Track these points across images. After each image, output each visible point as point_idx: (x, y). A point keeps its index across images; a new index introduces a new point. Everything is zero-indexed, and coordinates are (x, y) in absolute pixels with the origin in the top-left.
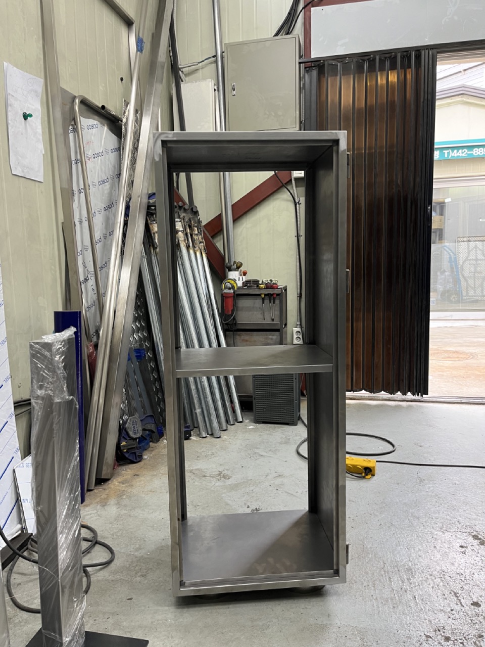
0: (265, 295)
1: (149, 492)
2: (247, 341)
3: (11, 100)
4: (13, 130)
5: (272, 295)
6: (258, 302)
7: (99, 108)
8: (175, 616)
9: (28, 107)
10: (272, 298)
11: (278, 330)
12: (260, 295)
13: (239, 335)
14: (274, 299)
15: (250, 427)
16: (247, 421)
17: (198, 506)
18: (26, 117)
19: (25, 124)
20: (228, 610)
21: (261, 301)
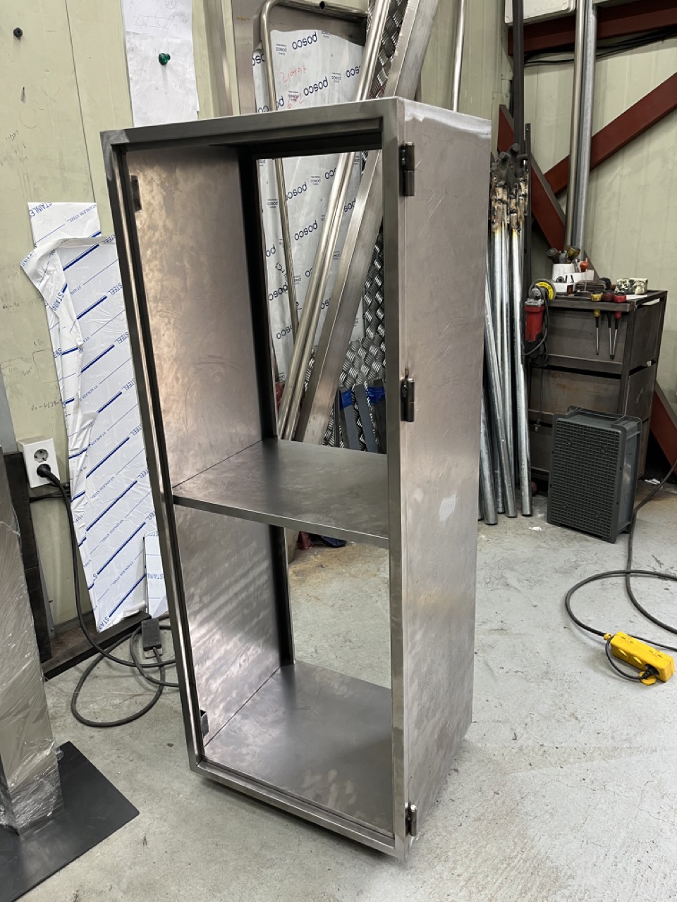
0: (602, 312)
1: (313, 599)
2: (564, 387)
3: (132, 42)
4: (138, 87)
5: (614, 313)
6: (589, 324)
7: (316, 7)
8: (192, 793)
9: (169, 43)
10: (613, 319)
11: (618, 377)
12: (592, 311)
13: (553, 376)
14: (617, 320)
15: (535, 528)
16: (540, 516)
17: (350, 641)
18: (164, 60)
19: (164, 72)
20: (251, 815)
21: (595, 322)
